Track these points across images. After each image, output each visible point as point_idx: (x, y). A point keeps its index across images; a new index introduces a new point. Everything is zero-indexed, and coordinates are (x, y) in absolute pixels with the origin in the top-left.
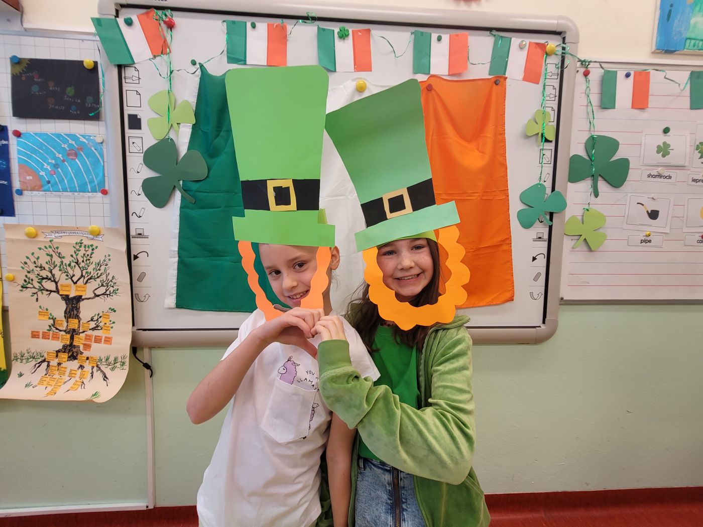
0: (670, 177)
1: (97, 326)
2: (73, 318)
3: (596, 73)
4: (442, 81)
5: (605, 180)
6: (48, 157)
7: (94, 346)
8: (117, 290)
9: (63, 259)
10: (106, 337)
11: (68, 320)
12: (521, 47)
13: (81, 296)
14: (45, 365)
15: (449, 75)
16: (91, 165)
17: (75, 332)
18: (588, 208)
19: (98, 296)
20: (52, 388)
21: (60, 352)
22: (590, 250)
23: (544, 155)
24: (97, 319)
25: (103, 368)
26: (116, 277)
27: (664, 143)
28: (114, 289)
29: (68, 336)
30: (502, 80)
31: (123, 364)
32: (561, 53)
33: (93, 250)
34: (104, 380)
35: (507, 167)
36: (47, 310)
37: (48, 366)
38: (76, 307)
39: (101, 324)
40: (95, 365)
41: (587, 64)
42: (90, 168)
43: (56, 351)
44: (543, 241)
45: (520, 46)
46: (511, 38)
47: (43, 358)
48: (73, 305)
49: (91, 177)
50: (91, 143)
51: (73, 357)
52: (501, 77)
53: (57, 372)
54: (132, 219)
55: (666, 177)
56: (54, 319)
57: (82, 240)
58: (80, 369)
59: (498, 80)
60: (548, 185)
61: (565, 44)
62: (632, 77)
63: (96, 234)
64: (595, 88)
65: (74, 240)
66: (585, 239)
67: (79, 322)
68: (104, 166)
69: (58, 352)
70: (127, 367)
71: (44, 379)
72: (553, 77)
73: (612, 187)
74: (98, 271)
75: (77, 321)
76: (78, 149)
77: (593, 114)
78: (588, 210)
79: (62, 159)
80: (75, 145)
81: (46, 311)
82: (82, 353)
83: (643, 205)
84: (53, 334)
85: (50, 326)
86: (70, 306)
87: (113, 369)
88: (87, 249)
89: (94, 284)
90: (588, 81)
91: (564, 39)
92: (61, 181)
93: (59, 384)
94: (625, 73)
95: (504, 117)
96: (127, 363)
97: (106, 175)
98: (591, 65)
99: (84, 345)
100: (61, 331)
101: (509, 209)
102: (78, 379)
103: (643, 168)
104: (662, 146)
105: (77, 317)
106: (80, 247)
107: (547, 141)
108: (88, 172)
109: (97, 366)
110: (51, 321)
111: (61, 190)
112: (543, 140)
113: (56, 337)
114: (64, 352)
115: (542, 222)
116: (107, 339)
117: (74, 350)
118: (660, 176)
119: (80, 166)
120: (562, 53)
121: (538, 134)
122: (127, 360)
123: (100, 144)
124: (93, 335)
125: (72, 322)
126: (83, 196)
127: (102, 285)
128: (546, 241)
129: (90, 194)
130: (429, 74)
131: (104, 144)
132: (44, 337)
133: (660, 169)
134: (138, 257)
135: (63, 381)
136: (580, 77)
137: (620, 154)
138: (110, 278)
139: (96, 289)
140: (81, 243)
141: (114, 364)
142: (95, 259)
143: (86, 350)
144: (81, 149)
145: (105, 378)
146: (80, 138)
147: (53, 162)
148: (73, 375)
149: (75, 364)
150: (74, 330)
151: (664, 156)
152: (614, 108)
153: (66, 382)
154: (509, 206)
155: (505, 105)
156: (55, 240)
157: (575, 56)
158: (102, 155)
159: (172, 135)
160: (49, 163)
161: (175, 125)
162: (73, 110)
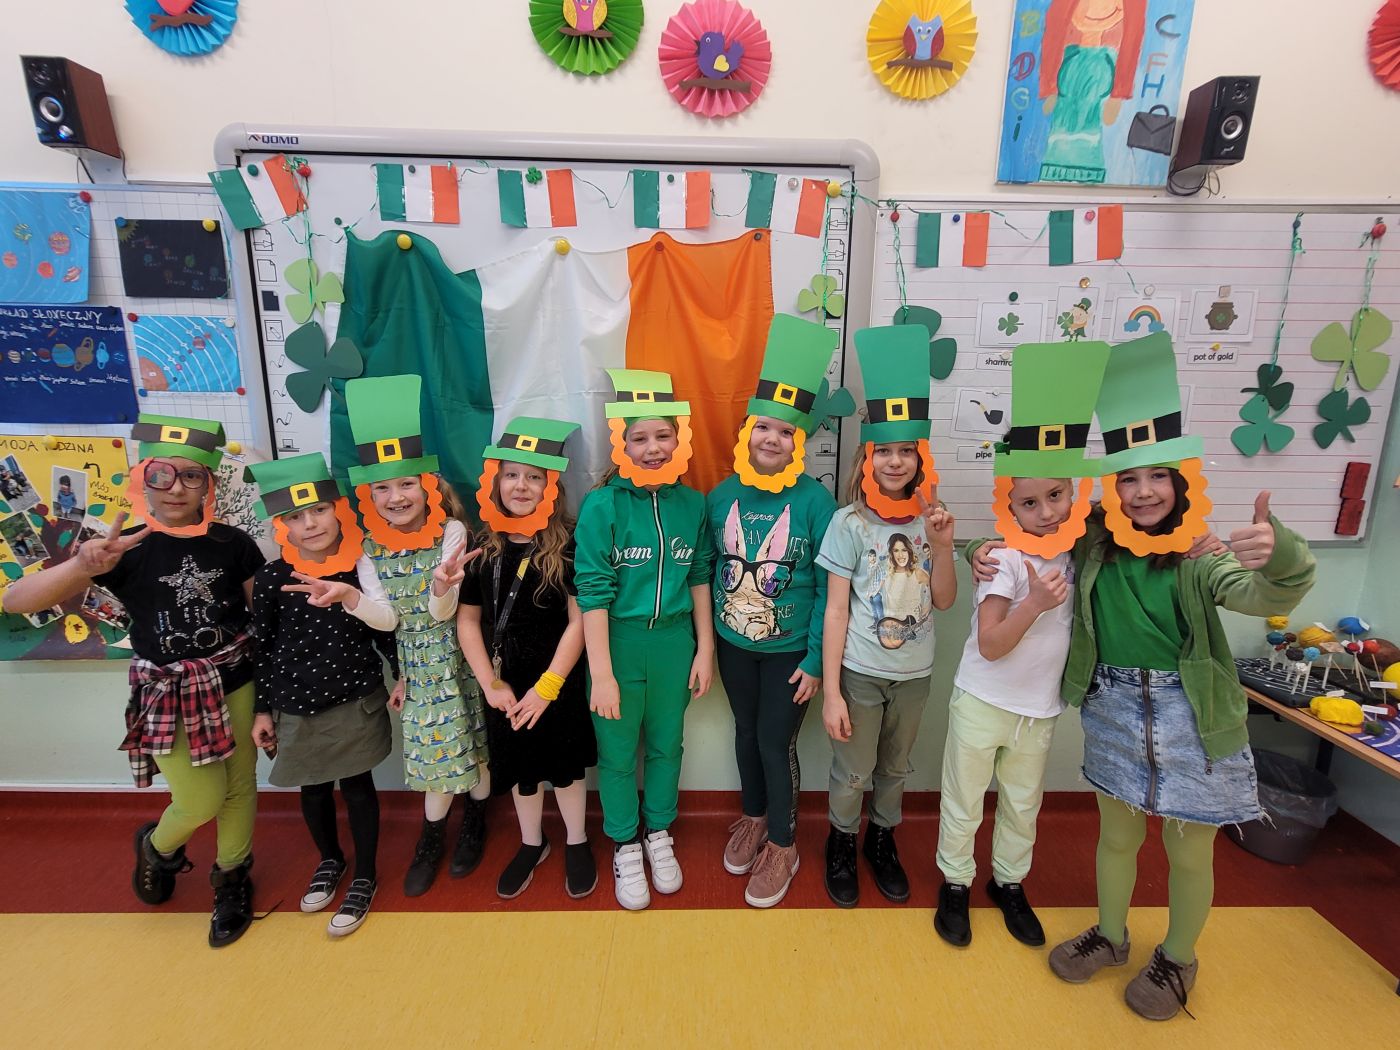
3: (908, 221)
4: (675, 243)
6: (171, 347)
12: (792, 187)
15: (687, 229)
16: (223, 356)
27: (1010, 315)
30: (764, 233)
32: (849, 195)
33: (231, 472)
41: (897, 204)
42: (222, 361)
44: (831, 456)
45: (789, 185)
46: (776, 176)
49: (223, 371)
50: (219, 328)
52: (762, 229)
54: (278, 426)
59: (759, 231)
60: (835, 378)
61: (855, 181)
62: (962, 222)
63: (236, 453)
64: (908, 238)
68: (238, 358)
72: (838, 227)
74: (238, 503)
76: (205, 336)
77: (904, 276)
79: (188, 349)
80: (202, 332)
83: (979, 403)
90: (897, 229)
91: (853, 173)
92: (190, 377)
94: (953, 215)
97: (241, 369)
98: (904, 206)
103: (980, 350)
104: (1007, 318)
108: (219, 366)
111: (190, 390)
112: (828, 316)
115: (828, 429)
119: (209, 357)
120: (851, 194)
121: (817, 308)
123: (232, 329)
126: (215, 397)
127: (244, 522)
128: (834, 456)
129: (224, 394)
130: (658, 228)
131: (236, 329)
133: (1003, 351)
136: (884, 223)
137: (943, 332)
142: (234, 484)
144: (209, 336)
146: (206, 322)
147: (178, 353)
151: (1008, 334)
152: (937, 266)
155: (768, 269)
158: (234, 343)
159: (317, 318)
160: (173, 355)
161: (320, 305)
162: (196, 286)
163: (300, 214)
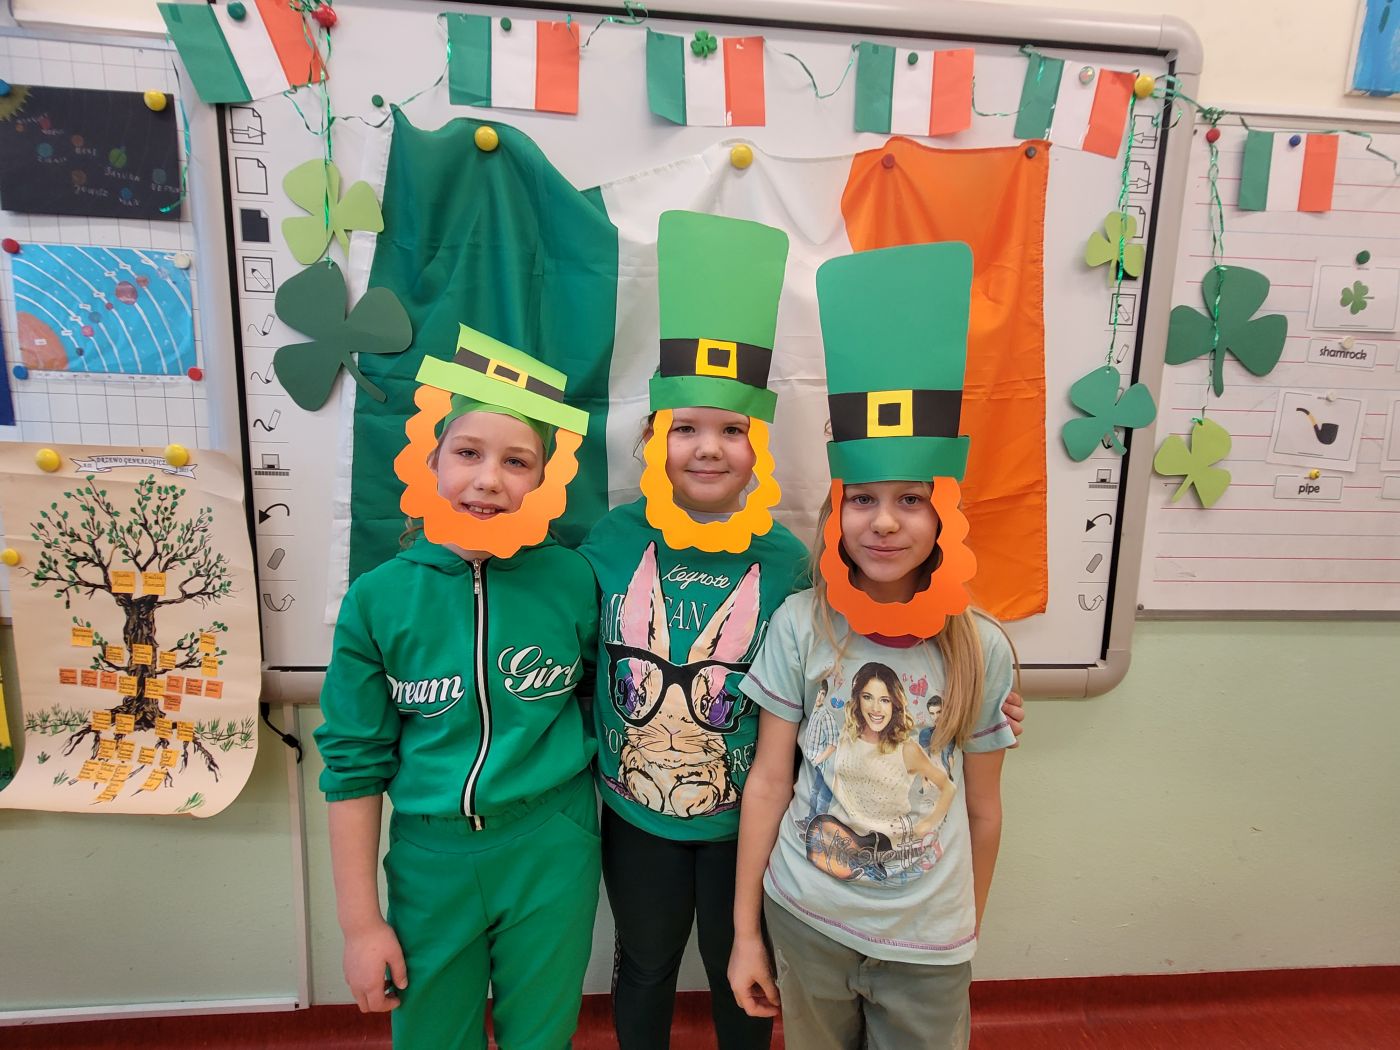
0: (1363, 355)
1: (192, 660)
2: (141, 643)
3: (1232, 136)
4: (915, 147)
5: (1238, 360)
6: (77, 298)
7: (187, 699)
8: (229, 585)
9: (116, 518)
10: (209, 683)
11: (131, 647)
12: (1083, 81)
13: (157, 597)
14: (90, 738)
15: (932, 136)
16: (166, 316)
17: (148, 671)
18: (1200, 418)
19: (190, 596)
20: (107, 784)
21: (118, 712)
22: (1201, 506)
23: (1119, 306)
24: (189, 644)
25: (206, 744)
26: (225, 557)
27: (1358, 284)
28: (222, 581)
29: (134, 680)
30: (1041, 148)
31: (247, 737)
32: (1164, 95)
33: (175, 497)
34: (210, 769)
35: (1043, 330)
36: (88, 625)
37: (97, 740)
38: (147, 619)
39: (199, 656)
40: (190, 739)
41: (1215, 116)
42: (166, 324)
43: (112, 711)
44: (1110, 487)
45: (1080, 79)
46: (1063, 62)
47: (86, 725)
48: (140, 614)
49: (166, 341)
50: (163, 269)
51: (145, 723)
52: (1040, 142)
53: (116, 753)
54: (255, 433)
55: (1356, 355)
56: (104, 645)
57: (152, 476)
58: (161, 747)
59: (1035, 149)
60: (1125, 369)
61: (1174, 76)
62: (1302, 146)
63: (181, 463)
64: (1228, 166)
65: (136, 476)
66: (1193, 484)
67: (155, 650)
68: (192, 318)
69: (115, 711)
70: (254, 743)
71: (91, 767)
72: (1145, 144)
73: (1249, 375)
74: (189, 544)
75: (149, 648)
76: (138, 281)
77: (1222, 222)
78: (1200, 423)
79: (106, 302)
80: (133, 274)
81: (86, 628)
82: (162, 715)
83: (1307, 412)
84: (103, 675)
85: (96, 660)
86: (135, 617)
87: (226, 747)
88: (164, 496)
89: (182, 571)
90: (1214, 154)
91: (1172, 65)
92: (106, 349)
93: (121, 777)
94: (1291, 136)
95: (1043, 225)
96: (255, 736)
97: (198, 337)
98: (1224, 119)
99: (166, 697)
100: (118, 669)
101: (1044, 419)
102: (158, 768)
103: (1313, 335)
104: (1352, 289)
105: (150, 640)
106: (150, 490)
107: (1127, 277)
108: (160, 331)
109: (195, 741)
110: (98, 650)
111: (106, 370)
112: (1121, 274)
113: (108, 683)
114: (127, 713)
115: (1109, 447)
116: (211, 686)
117: (147, 709)
118: (1344, 353)
119: (144, 317)
120: (1168, 94)
121: (1110, 261)
122: (254, 730)
123: (184, 272)
124: (183, 678)
125: (140, 650)
126: (152, 384)
127: (198, 574)
128: (1114, 487)
129: (167, 379)
130: (889, 133)
131: (191, 271)
132: (85, 682)
133: (1345, 337)
134: (268, 516)
135: (128, 771)
136: (1199, 144)
137: (1270, 306)
138: (213, 557)
139: (185, 582)
140: (152, 483)
141: (228, 736)
142: (182, 516)
143: (171, 708)
144: (144, 282)
145: (212, 764)
146: (141, 258)
147: (88, 308)
148: (147, 759)
149: (149, 737)
150: (145, 668)
151: (1354, 311)
152: (1263, 208)
153: (134, 773)
154: (1044, 413)
155: (1044, 201)
156: (98, 477)
157: (1193, 102)
158: (189, 297)
159: (335, 256)
160: (79, 312)
161: (341, 234)
162: (125, 198)
163: (316, 88)
